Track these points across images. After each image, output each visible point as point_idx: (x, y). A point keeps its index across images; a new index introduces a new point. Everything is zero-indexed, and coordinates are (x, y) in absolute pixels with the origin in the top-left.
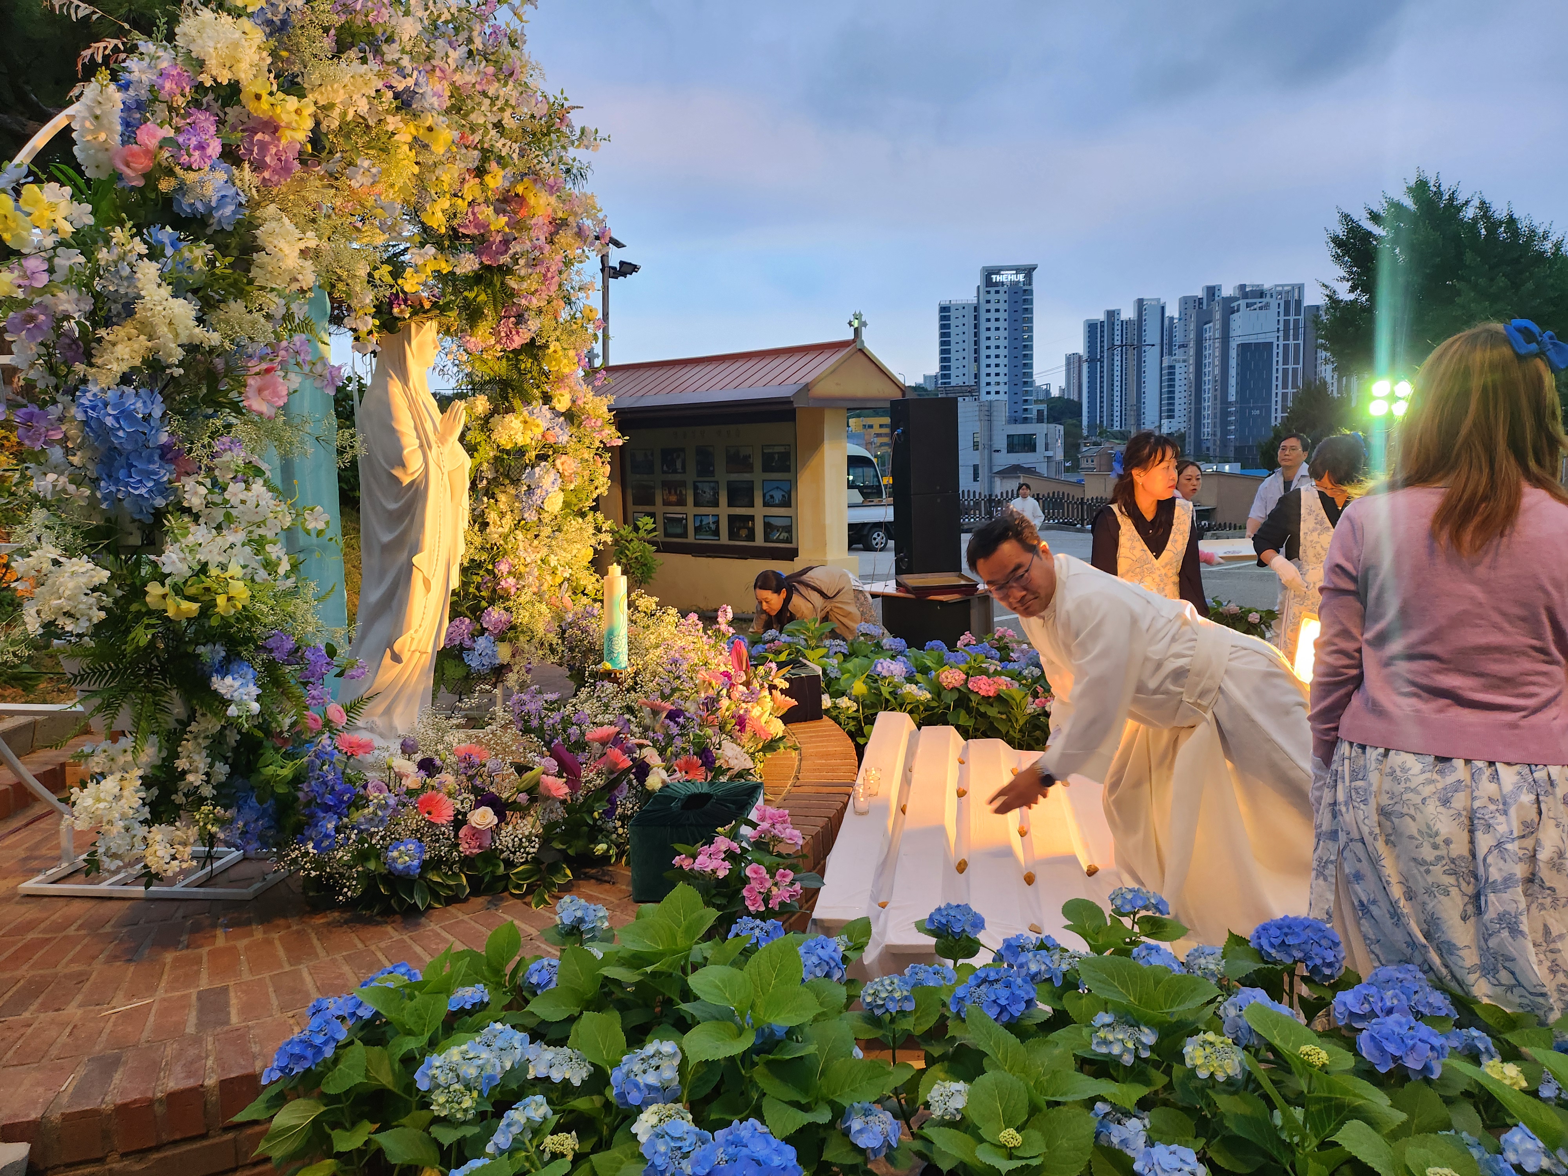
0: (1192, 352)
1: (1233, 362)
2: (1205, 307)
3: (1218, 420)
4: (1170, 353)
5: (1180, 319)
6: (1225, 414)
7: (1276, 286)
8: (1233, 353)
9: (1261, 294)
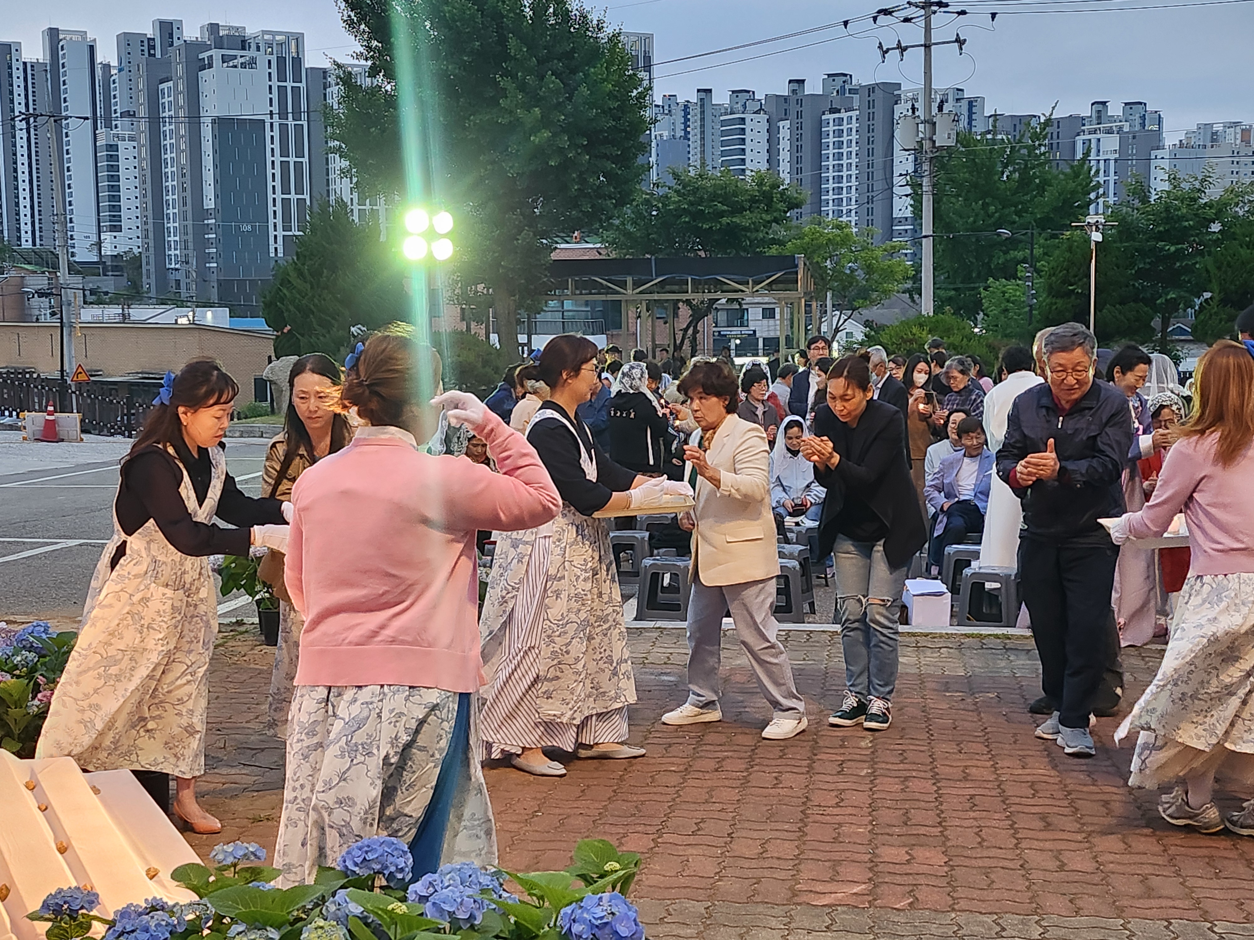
0: (143, 125)
1: (208, 147)
2: (158, 55)
3: (190, 238)
4: (108, 126)
5: (120, 70)
6: (201, 230)
7: (264, 32)
8: (207, 132)
9: (244, 44)
